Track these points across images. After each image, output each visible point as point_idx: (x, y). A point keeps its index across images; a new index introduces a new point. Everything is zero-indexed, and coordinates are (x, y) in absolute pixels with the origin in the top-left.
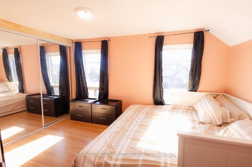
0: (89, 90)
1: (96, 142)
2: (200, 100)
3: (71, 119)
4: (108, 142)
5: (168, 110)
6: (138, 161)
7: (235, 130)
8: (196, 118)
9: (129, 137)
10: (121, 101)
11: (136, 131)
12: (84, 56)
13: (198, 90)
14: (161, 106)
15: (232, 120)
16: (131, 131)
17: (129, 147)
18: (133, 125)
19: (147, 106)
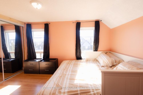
0: (36, 54)
1: (48, 84)
2: (99, 55)
3: (25, 73)
4: (56, 83)
5: (85, 62)
6: (77, 91)
7: (121, 68)
8: (99, 65)
9: (68, 78)
10: (58, 59)
11: (71, 75)
12: (32, 33)
13: (98, 50)
14: (80, 60)
15: (116, 63)
16: (68, 75)
17: (69, 84)
18: (68, 72)
19: (73, 61)
